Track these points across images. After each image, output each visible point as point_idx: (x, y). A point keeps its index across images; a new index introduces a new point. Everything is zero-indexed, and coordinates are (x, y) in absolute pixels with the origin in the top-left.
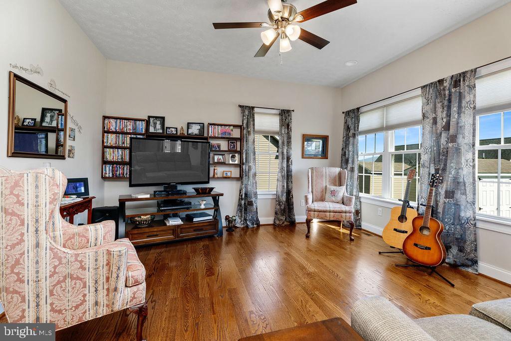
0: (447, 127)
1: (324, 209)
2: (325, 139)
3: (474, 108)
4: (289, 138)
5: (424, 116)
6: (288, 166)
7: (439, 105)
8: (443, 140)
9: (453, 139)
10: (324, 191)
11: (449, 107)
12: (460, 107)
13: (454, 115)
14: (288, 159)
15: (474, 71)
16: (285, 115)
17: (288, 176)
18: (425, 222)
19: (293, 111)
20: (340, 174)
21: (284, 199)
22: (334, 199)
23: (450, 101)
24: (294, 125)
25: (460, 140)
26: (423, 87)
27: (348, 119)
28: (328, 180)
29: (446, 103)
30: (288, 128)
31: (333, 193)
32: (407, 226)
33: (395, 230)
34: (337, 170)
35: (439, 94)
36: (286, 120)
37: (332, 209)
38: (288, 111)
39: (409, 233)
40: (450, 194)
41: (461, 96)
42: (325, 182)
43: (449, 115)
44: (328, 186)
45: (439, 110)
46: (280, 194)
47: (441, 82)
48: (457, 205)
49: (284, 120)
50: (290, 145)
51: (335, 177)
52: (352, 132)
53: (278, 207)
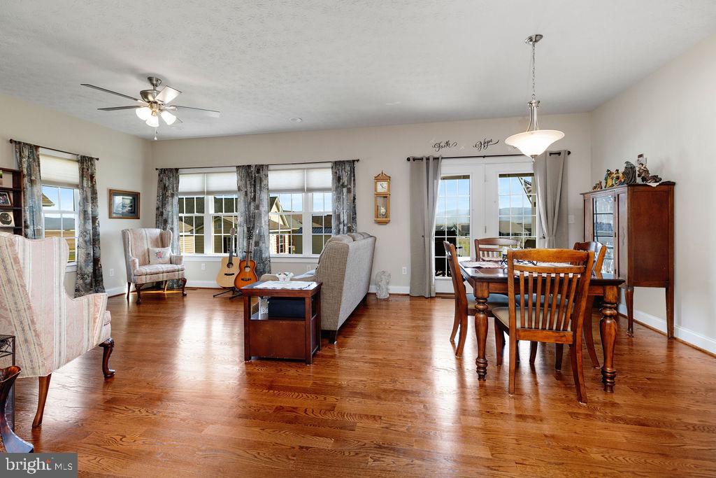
0: (254, 199)
1: (157, 271)
2: (135, 197)
3: (268, 189)
4: (94, 192)
5: (239, 189)
6: (94, 228)
7: (248, 182)
8: (252, 208)
9: (257, 207)
10: (147, 255)
11: (255, 186)
12: (260, 186)
13: (258, 191)
14: (94, 219)
15: (267, 166)
16: (86, 164)
17: (95, 240)
18: (247, 264)
19: (98, 159)
20: (161, 235)
21: (90, 269)
22: (160, 260)
23: (255, 182)
24: (98, 177)
25: (261, 208)
26: (238, 167)
27: (164, 178)
28: (149, 243)
29: (253, 183)
30: (92, 181)
31: (159, 255)
32: (235, 270)
33: (226, 274)
34: (158, 231)
35: (248, 174)
36: (88, 170)
37: (165, 270)
38: (91, 159)
39: (236, 275)
40: (257, 244)
41: (261, 181)
42: (147, 245)
43: (255, 191)
44: (150, 248)
45: (249, 186)
46: (83, 264)
47: (249, 166)
48: (261, 251)
49: (85, 170)
50: (96, 202)
51: (157, 239)
52: (170, 192)
53: (81, 282)
